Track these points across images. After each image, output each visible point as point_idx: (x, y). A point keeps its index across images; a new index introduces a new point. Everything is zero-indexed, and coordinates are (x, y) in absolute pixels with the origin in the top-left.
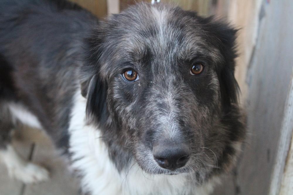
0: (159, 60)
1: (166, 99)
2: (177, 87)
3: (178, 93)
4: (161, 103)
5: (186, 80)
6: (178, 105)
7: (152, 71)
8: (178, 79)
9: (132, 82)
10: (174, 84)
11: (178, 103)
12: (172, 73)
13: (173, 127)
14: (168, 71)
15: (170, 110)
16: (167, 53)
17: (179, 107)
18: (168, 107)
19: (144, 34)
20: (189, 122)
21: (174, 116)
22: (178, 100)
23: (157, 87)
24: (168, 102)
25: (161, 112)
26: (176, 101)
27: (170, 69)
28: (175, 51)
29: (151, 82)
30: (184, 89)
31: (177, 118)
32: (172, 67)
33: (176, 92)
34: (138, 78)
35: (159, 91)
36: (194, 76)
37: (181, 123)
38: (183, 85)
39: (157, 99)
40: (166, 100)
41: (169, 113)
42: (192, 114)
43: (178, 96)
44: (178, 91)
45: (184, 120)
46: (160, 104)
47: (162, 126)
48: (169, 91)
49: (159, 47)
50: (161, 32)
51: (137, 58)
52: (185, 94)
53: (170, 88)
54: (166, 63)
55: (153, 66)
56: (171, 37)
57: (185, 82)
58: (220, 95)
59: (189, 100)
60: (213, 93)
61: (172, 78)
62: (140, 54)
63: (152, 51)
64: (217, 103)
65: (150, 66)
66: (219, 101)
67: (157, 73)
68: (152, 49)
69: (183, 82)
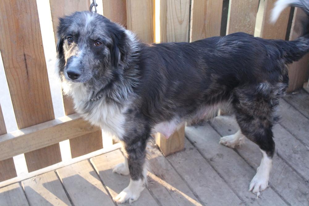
0: (82, 37)
4: (77, 53)
5: (91, 48)
7: (78, 41)
8: (88, 46)
10: (85, 48)
12: (86, 43)
14: (84, 42)
16: (86, 35)
17: (83, 57)
19: (79, 25)
20: (85, 63)
23: (78, 47)
24: (79, 54)
25: (75, 57)
26: (83, 54)
27: (86, 41)
28: (90, 35)
29: (77, 45)
30: (89, 51)
31: (80, 60)
32: (87, 41)
33: (85, 51)
36: (96, 46)
37: (81, 63)
38: (89, 49)
41: (78, 58)
42: (88, 61)
43: (85, 53)
45: (83, 62)
49: (83, 31)
50: (86, 26)
51: (74, 34)
52: (88, 53)
53: (83, 49)
54: (85, 39)
55: (79, 38)
56: (89, 29)
57: (90, 48)
58: (110, 58)
59: (90, 55)
60: (104, 56)
61: (85, 45)
62: (75, 33)
63: (80, 33)
64: (107, 61)
65: (78, 38)
66: (108, 61)
67: (80, 42)
68: (80, 32)
69: (89, 48)
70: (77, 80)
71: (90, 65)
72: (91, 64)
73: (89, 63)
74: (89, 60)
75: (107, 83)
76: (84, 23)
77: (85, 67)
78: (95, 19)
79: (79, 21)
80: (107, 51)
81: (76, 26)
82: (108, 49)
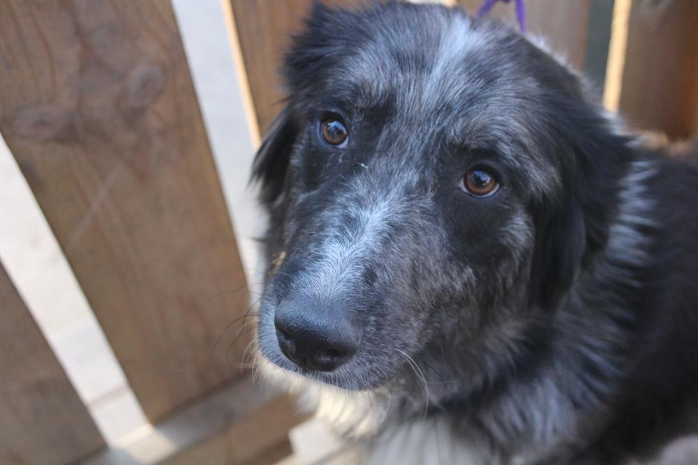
0: (403, 129)
1: (368, 212)
2: (407, 201)
3: (404, 213)
4: (353, 215)
6: (386, 238)
7: (377, 144)
8: (422, 184)
9: (329, 147)
10: (408, 191)
11: (388, 234)
12: (416, 167)
13: (342, 276)
14: (410, 159)
15: (359, 238)
16: (429, 120)
17: (386, 242)
18: (360, 230)
19: (401, 60)
20: (390, 282)
21: (361, 255)
22: (393, 226)
23: (368, 181)
24: (368, 220)
25: (338, 234)
26: (387, 228)
27: (417, 156)
29: (363, 165)
30: (424, 212)
31: (364, 261)
32: (425, 155)
33: (400, 208)
34: (344, 145)
35: (365, 190)
36: (466, 193)
37: (370, 276)
38: (428, 202)
39: (352, 204)
40: (365, 214)
41: (354, 243)
42: (409, 272)
43: (398, 219)
44: (405, 210)
45: (378, 274)
46: (349, 218)
47: (322, 263)
48: (387, 199)
49: (417, 100)
50: (437, 71)
51: (360, 103)
52: (420, 221)
53: (393, 195)
54: (414, 142)
55: (384, 134)
56: (452, 93)
57: (435, 199)
58: (528, 270)
59: (424, 239)
60: (504, 253)
61: (411, 176)
62: (369, 97)
63: (398, 104)
64: (510, 281)
65: (379, 132)
66: (517, 279)
67: (384, 152)
68: (399, 99)
69: (430, 194)
70: (327, 374)
71: (417, 294)
72: (424, 285)
73: (414, 285)
74: (414, 268)
75: (478, 380)
76: (427, 58)
77: (388, 302)
78: (492, 46)
79: (406, 41)
80: (519, 229)
81: (384, 65)
82: (530, 220)
